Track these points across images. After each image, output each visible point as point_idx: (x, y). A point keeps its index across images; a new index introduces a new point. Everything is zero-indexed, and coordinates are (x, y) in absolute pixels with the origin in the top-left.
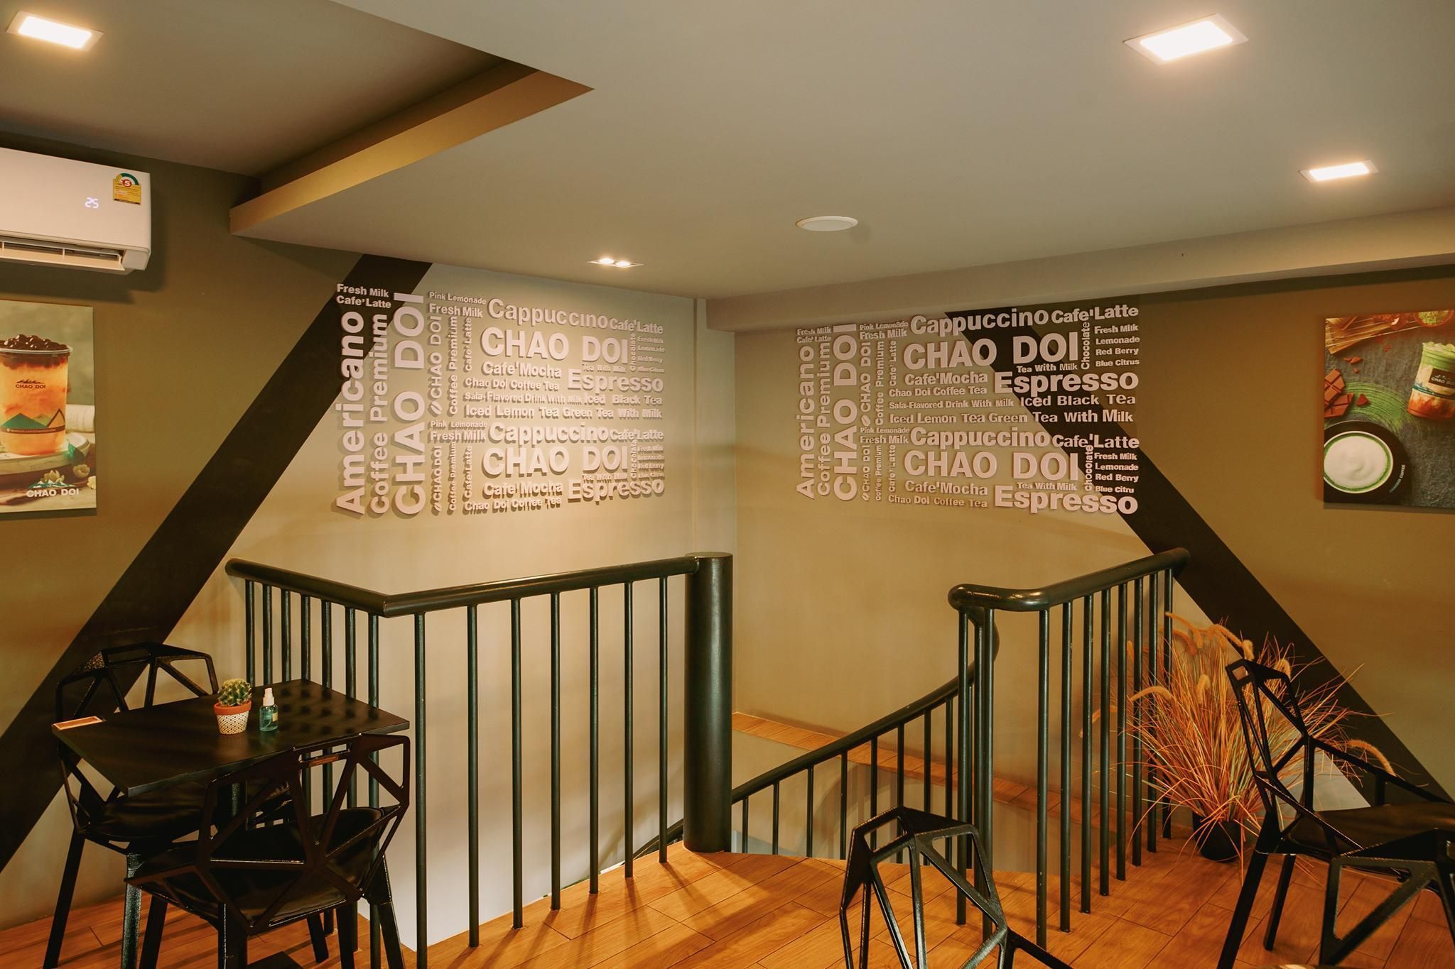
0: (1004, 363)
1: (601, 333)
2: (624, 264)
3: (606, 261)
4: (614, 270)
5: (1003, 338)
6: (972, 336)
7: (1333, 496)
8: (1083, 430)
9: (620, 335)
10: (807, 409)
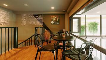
0: (36, 17)
1: (3, 12)
2: (7, 6)
3: (5, 5)
4: (5, 6)
5: (36, 16)
6: (34, 16)
7: (52, 24)
8: (40, 21)
9: (5, 12)
10: (22, 20)
